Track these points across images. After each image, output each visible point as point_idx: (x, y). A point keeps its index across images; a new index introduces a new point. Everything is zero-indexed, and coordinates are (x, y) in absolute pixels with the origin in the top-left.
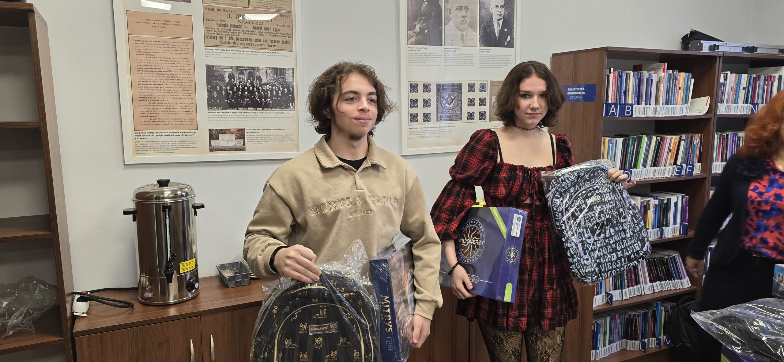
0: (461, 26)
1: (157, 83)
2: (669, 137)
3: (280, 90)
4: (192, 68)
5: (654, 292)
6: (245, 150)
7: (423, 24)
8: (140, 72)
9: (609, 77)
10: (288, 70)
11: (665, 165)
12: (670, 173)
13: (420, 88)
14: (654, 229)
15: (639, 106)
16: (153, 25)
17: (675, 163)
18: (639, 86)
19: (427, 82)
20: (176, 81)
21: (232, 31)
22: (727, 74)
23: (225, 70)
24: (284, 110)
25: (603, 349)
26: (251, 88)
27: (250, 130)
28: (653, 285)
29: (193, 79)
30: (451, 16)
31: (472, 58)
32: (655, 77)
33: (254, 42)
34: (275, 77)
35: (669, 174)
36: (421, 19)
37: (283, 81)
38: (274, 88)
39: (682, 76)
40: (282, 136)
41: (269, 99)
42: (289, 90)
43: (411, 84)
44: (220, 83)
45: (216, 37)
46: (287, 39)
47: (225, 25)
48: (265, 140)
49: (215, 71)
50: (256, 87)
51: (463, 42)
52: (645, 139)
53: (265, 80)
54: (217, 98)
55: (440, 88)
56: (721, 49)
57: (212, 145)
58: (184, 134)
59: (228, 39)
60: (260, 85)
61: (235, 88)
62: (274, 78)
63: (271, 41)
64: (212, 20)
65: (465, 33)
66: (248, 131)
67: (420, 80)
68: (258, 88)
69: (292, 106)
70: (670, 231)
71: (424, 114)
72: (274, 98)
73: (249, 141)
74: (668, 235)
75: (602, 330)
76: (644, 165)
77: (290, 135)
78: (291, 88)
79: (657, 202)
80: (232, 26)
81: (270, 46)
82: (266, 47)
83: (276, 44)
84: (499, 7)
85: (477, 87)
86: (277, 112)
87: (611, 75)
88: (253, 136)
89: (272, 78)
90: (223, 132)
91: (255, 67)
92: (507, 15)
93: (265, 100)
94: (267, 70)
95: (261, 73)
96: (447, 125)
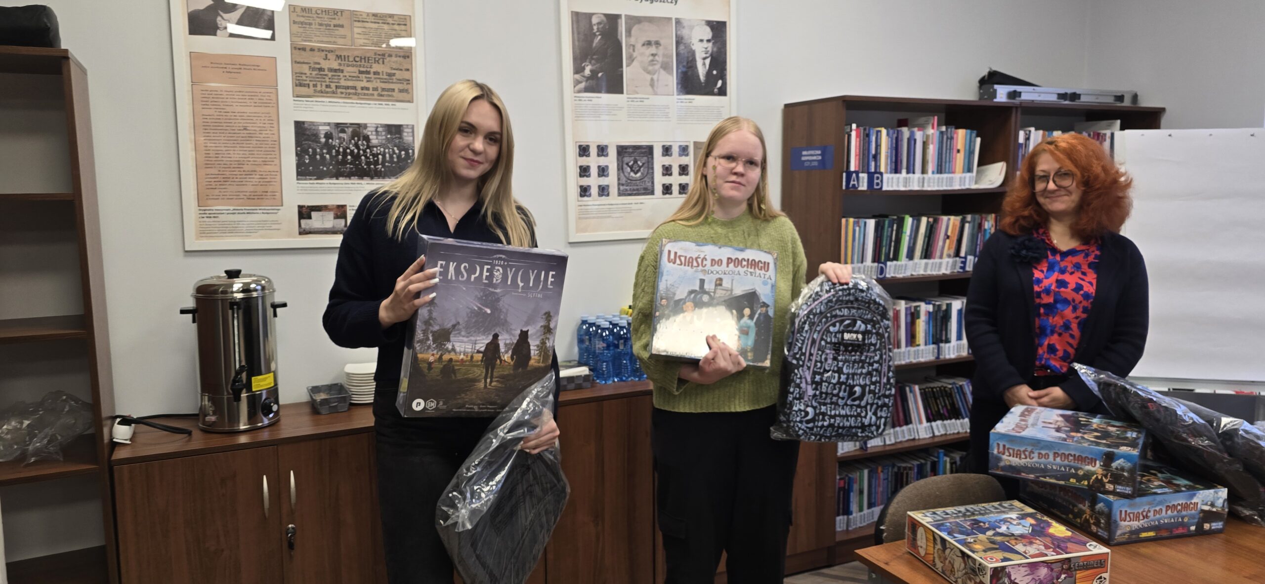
0: (650, 68)
1: (228, 145)
2: (945, 218)
3: (395, 154)
4: (275, 125)
5: (934, 436)
7: (595, 64)
8: (207, 131)
9: (849, 136)
10: (406, 127)
11: (941, 257)
12: (949, 268)
13: (593, 151)
14: (928, 347)
15: (898, 175)
16: (225, 70)
17: (957, 254)
18: (896, 148)
19: (604, 142)
20: (255, 142)
21: (330, 76)
22: (1030, 131)
23: (321, 128)
25: (859, 514)
26: (356, 151)
28: (932, 427)
29: (277, 139)
30: (635, 54)
31: (667, 110)
32: (919, 135)
33: (359, 91)
34: (389, 136)
35: (946, 269)
36: (593, 59)
37: (399, 142)
38: (387, 151)
39: (961, 135)
41: (380, 166)
42: (407, 153)
43: (580, 146)
44: (314, 145)
45: (309, 85)
46: (405, 86)
47: (321, 69)
49: (306, 129)
50: (363, 150)
51: (653, 89)
52: (909, 221)
53: (374, 141)
54: (309, 164)
55: (622, 151)
56: (1024, 97)
57: (303, 226)
58: (265, 211)
59: (324, 87)
60: (368, 147)
61: (334, 151)
62: (387, 138)
63: (383, 89)
64: (304, 63)
65: (655, 77)
67: (593, 140)
68: (365, 151)
70: (951, 349)
71: (599, 186)
72: (387, 164)
74: (949, 354)
75: (856, 487)
76: (910, 256)
78: (410, 151)
79: (930, 308)
80: (331, 70)
81: (382, 95)
82: (376, 97)
83: (390, 93)
84: (705, 42)
85: (675, 150)
87: (854, 134)
89: (384, 137)
90: (318, 208)
91: (362, 124)
92: (717, 52)
93: (375, 166)
94: (377, 128)
95: (370, 131)
96: (633, 202)
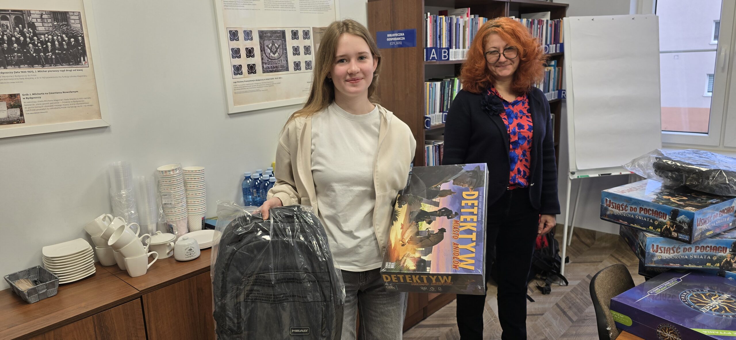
3: (65, 41)
6: (24, 122)
9: (426, 21)
10: (72, 14)
13: (241, 35)
15: (453, 50)
18: (450, 30)
19: (248, 29)
24: (74, 66)
27: (28, 95)
31: (293, 2)
32: (461, 22)
34: (55, 24)
37: (67, 29)
38: (55, 38)
39: (481, 20)
40: (75, 100)
42: (77, 40)
43: (230, 32)
48: (51, 107)
52: (457, 81)
53: (41, 28)
55: (262, 35)
60: (35, 34)
62: (53, 25)
66: (25, 97)
67: (241, 27)
68: (31, 39)
69: (84, 60)
71: (248, 65)
72: (57, 51)
73: (28, 109)
77: (85, 98)
85: (301, 34)
86: (63, 69)
87: (429, 20)
88: (34, 103)
89: (50, 25)
91: (24, 11)
93: (45, 54)
94: (42, 15)
95: (34, 18)
96: (274, 77)
